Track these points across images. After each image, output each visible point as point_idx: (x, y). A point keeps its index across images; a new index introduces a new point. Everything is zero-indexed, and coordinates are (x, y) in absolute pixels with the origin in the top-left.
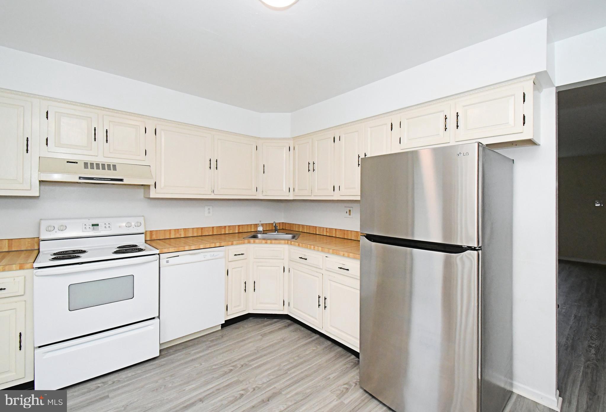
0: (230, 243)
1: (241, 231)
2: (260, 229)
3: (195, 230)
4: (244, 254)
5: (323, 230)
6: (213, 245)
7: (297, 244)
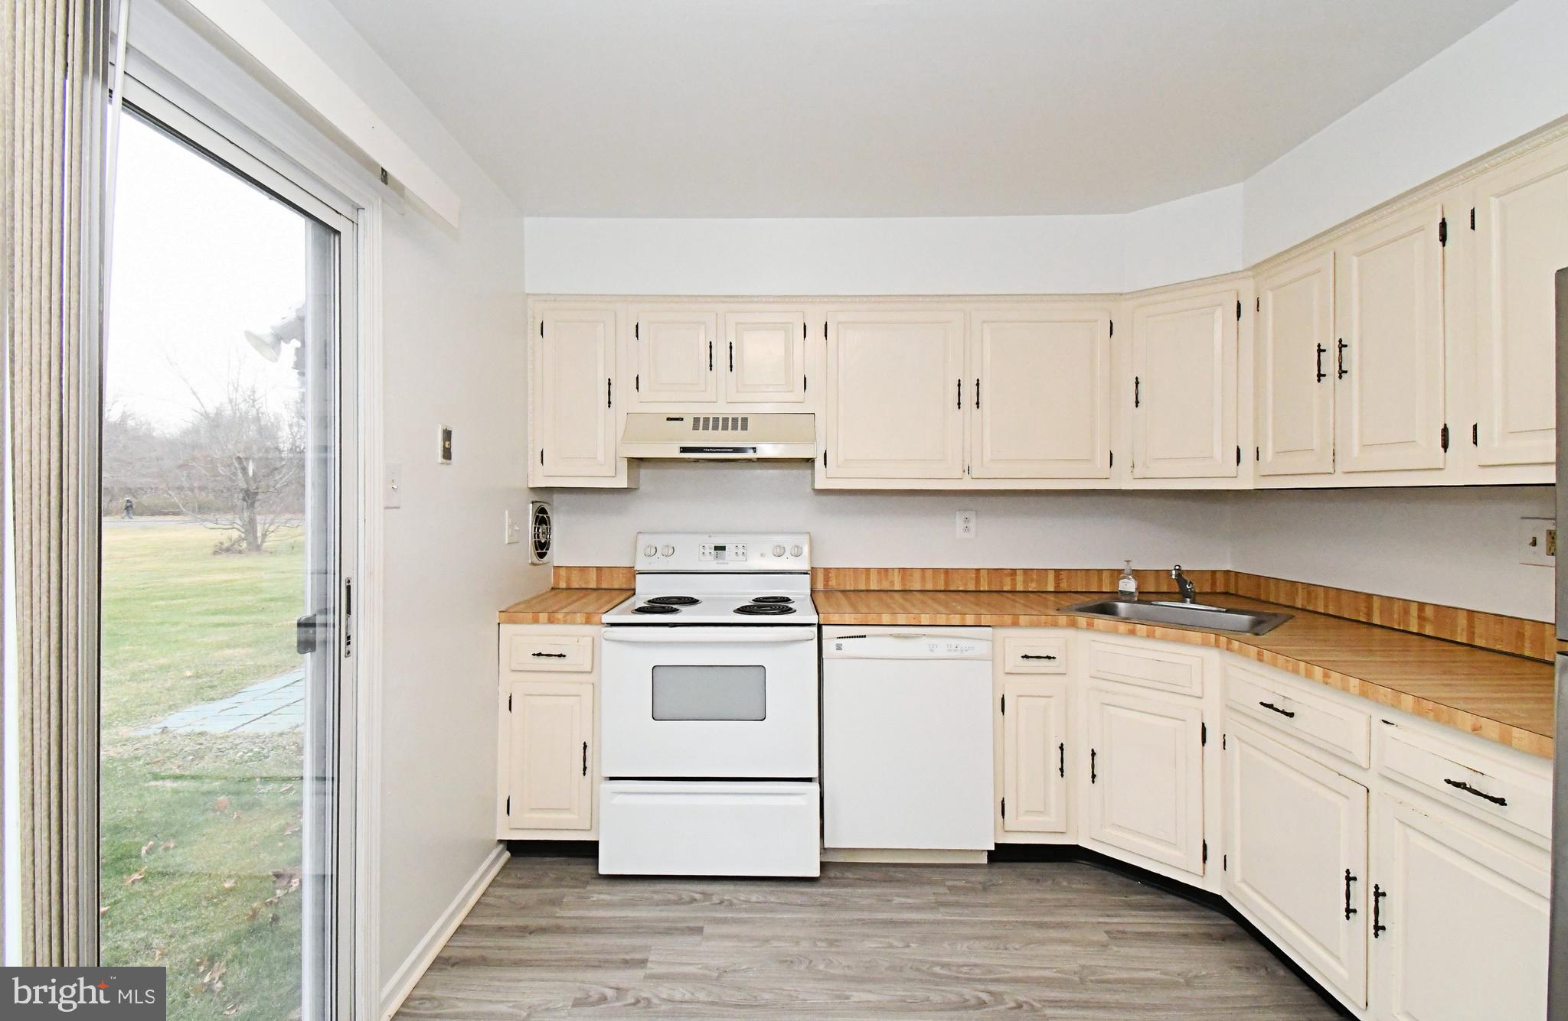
0: (1008, 619)
1: (1064, 586)
2: (1129, 585)
3: (929, 574)
4: (1054, 658)
5: (1406, 612)
6: (956, 619)
7: (1253, 650)
